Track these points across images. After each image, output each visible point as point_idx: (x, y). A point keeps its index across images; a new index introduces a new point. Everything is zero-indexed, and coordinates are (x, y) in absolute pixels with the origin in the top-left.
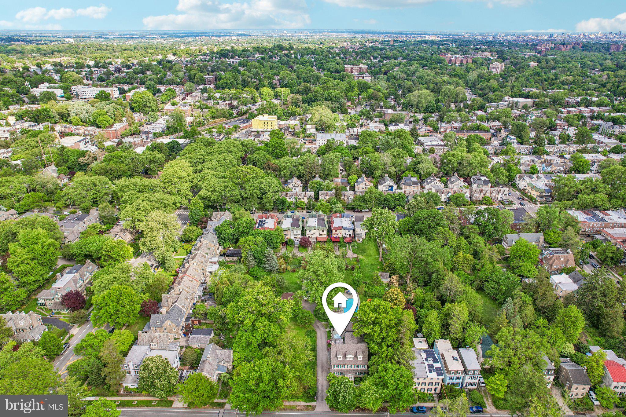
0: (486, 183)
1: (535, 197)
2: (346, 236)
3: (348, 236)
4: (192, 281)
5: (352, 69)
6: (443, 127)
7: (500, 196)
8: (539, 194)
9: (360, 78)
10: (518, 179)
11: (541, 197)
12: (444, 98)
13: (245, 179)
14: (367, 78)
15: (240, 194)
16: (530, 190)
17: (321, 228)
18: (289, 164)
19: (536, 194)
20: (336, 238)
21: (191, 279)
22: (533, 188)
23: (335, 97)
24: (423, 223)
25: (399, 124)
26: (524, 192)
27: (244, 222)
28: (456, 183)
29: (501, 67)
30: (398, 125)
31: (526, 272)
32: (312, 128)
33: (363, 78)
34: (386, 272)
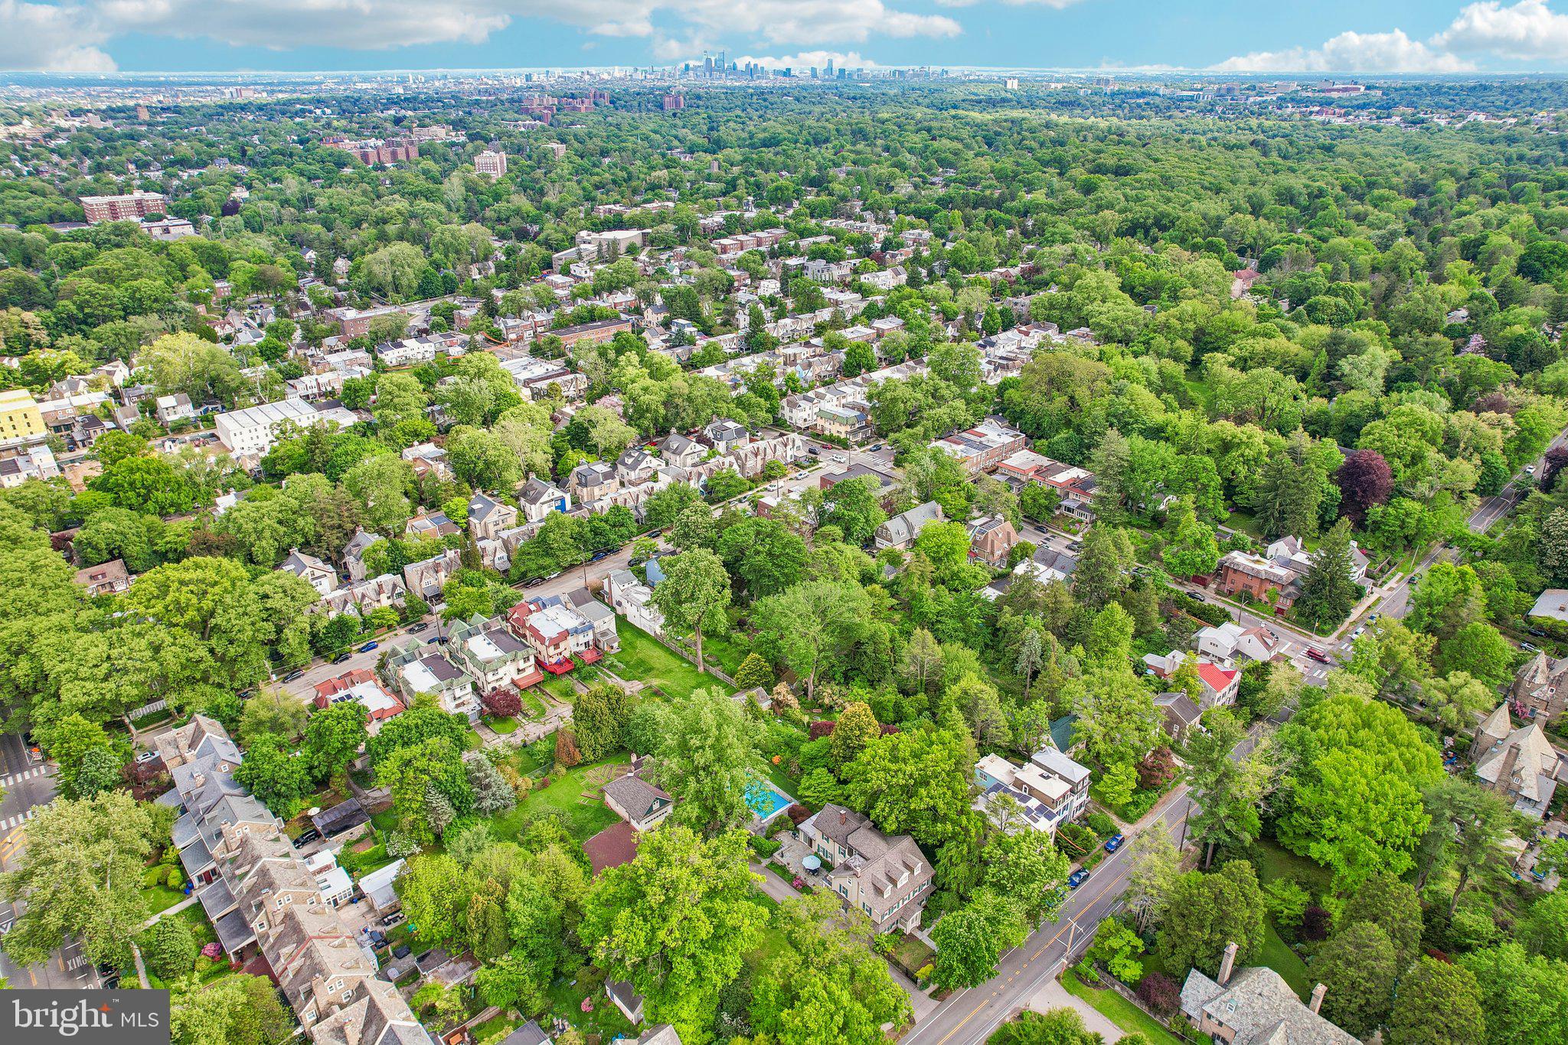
0: (740, 433)
1: (843, 436)
2: (577, 649)
3: (583, 648)
4: (342, 945)
5: (112, 206)
6: (513, 327)
7: (790, 453)
8: (849, 429)
9: (157, 231)
10: (787, 409)
11: (854, 433)
12: (446, 256)
13: (207, 604)
14: (179, 230)
15: (212, 651)
16: (827, 425)
17: (520, 654)
18: (266, 520)
19: (843, 429)
20: (559, 664)
21: (337, 942)
22: (834, 418)
23: (156, 300)
24: (758, 553)
25: (405, 342)
26: (813, 433)
27: (338, 719)
28: (688, 451)
29: (502, 162)
30: (401, 345)
31: (971, 581)
32: (180, 403)
33: (166, 231)
34: (749, 687)
